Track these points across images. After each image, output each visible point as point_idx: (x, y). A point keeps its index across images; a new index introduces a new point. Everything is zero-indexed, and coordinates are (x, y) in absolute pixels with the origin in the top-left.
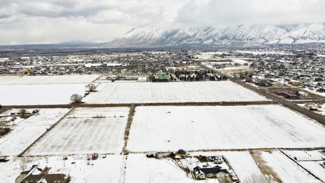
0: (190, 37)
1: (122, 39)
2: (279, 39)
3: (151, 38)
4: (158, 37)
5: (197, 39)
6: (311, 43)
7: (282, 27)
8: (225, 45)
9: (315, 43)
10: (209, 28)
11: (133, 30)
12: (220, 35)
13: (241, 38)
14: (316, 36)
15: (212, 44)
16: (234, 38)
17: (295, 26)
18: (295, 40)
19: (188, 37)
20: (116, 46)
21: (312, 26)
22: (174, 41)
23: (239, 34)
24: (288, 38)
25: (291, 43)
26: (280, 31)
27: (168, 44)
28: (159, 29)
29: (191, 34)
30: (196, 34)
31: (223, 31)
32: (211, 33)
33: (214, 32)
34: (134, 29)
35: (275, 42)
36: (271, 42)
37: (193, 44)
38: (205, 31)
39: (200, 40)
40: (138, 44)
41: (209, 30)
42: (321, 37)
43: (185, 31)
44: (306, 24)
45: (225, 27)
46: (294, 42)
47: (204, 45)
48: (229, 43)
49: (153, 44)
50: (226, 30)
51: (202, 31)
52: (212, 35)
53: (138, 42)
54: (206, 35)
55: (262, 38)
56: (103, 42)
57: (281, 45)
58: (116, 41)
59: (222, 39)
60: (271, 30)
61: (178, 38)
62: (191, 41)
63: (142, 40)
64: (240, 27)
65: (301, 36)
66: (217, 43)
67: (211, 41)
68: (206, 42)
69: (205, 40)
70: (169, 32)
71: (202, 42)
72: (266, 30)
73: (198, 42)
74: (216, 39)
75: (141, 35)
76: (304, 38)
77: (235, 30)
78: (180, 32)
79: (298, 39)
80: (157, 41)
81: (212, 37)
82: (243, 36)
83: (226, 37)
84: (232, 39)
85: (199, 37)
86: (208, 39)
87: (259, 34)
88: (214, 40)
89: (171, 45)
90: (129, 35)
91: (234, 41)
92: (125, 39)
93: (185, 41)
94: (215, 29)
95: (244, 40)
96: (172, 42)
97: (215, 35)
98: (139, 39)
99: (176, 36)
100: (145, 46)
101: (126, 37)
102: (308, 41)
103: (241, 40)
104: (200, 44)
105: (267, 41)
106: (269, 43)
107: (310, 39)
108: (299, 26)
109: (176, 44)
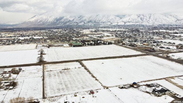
0: (71, 21)
1: (28, 22)
2: (118, 23)
3: (47, 21)
4: (51, 20)
5: (75, 22)
6: (132, 25)
7: (118, 16)
8: (91, 25)
9: (134, 25)
10: (81, 16)
11: (34, 16)
12: (87, 20)
13: (98, 22)
14: (134, 21)
15: (84, 25)
16: (95, 22)
17: (124, 16)
18: (125, 23)
19: (70, 21)
20: (24, 26)
21: (132, 16)
22: (62, 23)
23: (97, 19)
24: (122, 22)
25: (123, 24)
26: (118, 18)
27: (58, 25)
28: (52, 16)
29: (71, 19)
30: (74, 19)
31: (89, 18)
32: (82, 19)
33: (84, 18)
34: (36, 16)
35: (116, 24)
36: (114, 24)
37: (73, 25)
38: (79, 18)
39: (77, 22)
40: (39, 25)
41: (81, 17)
42: (137, 21)
43: (68, 18)
44: (129, 15)
45: (90, 16)
46: (125, 24)
47: (79, 25)
48: (93, 24)
49: (48, 25)
50: (90, 17)
51: (77, 18)
52: (83, 20)
53: (39, 24)
54: (80, 20)
55: (109, 22)
56: (14, 24)
57: (119, 26)
58: (24, 23)
59: (89, 22)
60: (113, 18)
61: (64, 22)
62: (72, 23)
63: (41, 23)
64: (97, 16)
65: (128, 21)
66: (86, 25)
67: (83, 23)
68: (80, 24)
69: (79, 23)
70: (58, 18)
71: (78, 24)
72: (111, 18)
73: (75, 24)
74: (85, 22)
75: (40, 20)
76: (129, 22)
77: (95, 17)
78: (64, 18)
79: (126, 23)
80: (51, 23)
81: (83, 21)
82: (100, 21)
83: (90, 21)
84: (94, 22)
85: (76, 21)
86: (81, 22)
87: (107, 20)
88: (84, 23)
89: (60, 25)
90: (33, 20)
91: (95, 23)
92: (30, 22)
93: (68, 23)
94: (84, 17)
95: (100, 23)
96: (60, 24)
97: (85, 20)
98: (40, 22)
99: (62, 20)
100: (44, 26)
101: (31, 21)
102: (131, 24)
103: (98, 23)
104: (77, 25)
105: (112, 23)
106: (113, 25)
107: (132, 22)
108: (126, 16)
109: (63, 25)
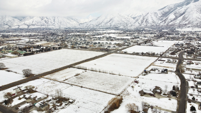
2: (19, 25)
6: (38, 28)
7: (16, 18)
9: (40, 28)
14: (39, 24)
17: (24, 18)
18: (28, 26)
21: (34, 18)
24: (24, 25)
25: (27, 28)
26: (16, 20)
35: (17, 27)
36: (13, 28)
42: (42, 24)
44: (30, 17)
46: (28, 27)
55: (6, 24)
57: (21, 29)
60: (10, 19)
65: (31, 23)
72: (7, 19)
76: (34, 25)
79: (30, 26)
87: (2, 22)
102: (36, 27)
105: (10, 26)
106: (12, 28)
107: (36, 25)
108: (27, 18)
